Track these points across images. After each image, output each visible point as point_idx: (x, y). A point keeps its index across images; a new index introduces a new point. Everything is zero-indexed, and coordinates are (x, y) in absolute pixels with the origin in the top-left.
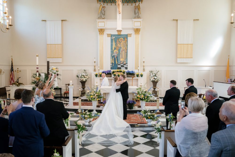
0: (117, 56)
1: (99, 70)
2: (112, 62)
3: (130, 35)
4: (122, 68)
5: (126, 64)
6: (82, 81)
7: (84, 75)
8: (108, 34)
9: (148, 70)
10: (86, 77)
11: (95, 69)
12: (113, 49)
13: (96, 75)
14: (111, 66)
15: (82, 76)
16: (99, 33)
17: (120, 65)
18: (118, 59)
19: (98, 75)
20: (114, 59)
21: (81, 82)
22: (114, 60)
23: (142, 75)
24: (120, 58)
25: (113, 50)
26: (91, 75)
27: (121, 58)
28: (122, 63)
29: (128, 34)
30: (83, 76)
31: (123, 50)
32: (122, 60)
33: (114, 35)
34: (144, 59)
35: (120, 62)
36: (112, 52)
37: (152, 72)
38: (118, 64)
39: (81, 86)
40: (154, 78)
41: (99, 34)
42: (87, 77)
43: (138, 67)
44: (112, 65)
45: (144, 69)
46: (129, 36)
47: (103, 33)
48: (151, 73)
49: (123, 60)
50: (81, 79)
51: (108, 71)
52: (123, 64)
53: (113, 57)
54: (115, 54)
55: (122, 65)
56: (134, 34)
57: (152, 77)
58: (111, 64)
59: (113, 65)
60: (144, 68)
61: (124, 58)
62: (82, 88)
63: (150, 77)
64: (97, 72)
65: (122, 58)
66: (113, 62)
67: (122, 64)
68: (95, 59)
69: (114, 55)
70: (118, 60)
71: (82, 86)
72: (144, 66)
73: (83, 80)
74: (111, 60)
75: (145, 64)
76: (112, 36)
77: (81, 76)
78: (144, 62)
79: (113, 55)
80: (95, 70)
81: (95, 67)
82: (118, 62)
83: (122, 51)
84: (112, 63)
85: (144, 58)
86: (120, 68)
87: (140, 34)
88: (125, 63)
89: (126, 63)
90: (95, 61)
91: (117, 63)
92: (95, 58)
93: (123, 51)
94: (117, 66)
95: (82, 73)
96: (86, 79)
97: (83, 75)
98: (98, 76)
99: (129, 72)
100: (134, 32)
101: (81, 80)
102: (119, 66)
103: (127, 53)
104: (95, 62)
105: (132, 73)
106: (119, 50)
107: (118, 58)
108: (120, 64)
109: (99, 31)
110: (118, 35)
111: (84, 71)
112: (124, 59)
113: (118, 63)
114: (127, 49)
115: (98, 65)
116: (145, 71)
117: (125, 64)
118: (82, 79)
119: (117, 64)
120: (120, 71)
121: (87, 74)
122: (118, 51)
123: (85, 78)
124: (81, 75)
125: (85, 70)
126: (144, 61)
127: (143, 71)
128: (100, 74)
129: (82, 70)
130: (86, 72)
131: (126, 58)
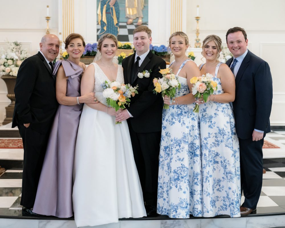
0: (116, 1)
2: (100, 19)
4: (131, 37)
6: (8, 75)
7: (16, 57)
14: (98, 30)
15: (8, 60)
17: (124, 27)
18: (120, 9)
20: (106, 11)
21: (5, 80)
22: (107, 13)
23: (194, 58)
24: (127, 5)
27: (128, 7)
28: (130, 21)
30: (10, 62)
32: (130, 12)
34: (198, 8)
35: (126, 21)
38: (120, 24)
39: (7, 92)
44: (99, 27)
49: (135, 12)
50: (4, 71)
51: (89, 46)
52: (135, 24)
53: (103, 3)
55: (133, 27)
58: (98, 24)
59: (105, 28)
60: (199, 38)
61: (137, 6)
62: (9, 98)
65: (132, 6)
66: (105, 20)
67: (132, 24)
68: (48, 9)
70: (119, 13)
71: (9, 93)
72: (198, 32)
73: (11, 74)
74: (99, 11)
77: (6, 60)
78: (197, 19)
82: (118, 18)
84: (103, 24)
85: (198, 6)
86: (124, 38)
88: (140, 21)
89: (144, 21)
90: (48, 15)
91: (115, 22)
92: (48, 7)
94: (117, 32)
95: (9, 51)
97: (12, 59)
99: (153, 48)
101: (4, 73)
102: (123, 32)
104: (48, 19)
105: (164, 53)
107: (118, 6)
108: (125, 24)
111: (13, 46)
112: (138, 9)
113: (118, 22)
115: (58, 28)
118: (7, 69)
119: (117, 24)
120: (125, 46)
124: (3, 57)
125: (17, 44)
126: (198, 16)
127: (197, 47)
128: (64, 56)
129: (8, 43)
130: (21, 49)
131: (144, 6)
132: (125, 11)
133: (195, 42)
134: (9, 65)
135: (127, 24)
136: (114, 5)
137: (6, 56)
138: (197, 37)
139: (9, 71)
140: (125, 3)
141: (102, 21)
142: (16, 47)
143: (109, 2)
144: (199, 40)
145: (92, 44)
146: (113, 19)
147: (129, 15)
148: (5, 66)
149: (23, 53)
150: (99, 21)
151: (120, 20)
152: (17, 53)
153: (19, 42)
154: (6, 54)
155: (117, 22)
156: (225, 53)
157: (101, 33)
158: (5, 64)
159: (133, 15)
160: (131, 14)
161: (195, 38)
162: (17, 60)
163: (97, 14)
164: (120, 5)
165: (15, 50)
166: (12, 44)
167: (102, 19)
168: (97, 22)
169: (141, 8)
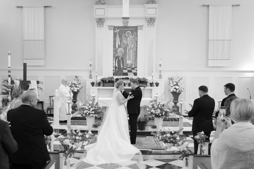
0: (122, 57)
1: (96, 76)
3: (142, 27)
4: (129, 73)
5: (135, 68)
7: (76, 83)
8: (109, 26)
9: (166, 76)
10: (78, 86)
11: (91, 75)
12: (117, 46)
13: (93, 84)
14: (114, 70)
16: (96, 24)
17: (126, 69)
19: (95, 83)
20: (118, 61)
23: (158, 84)
25: (117, 48)
26: (85, 84)
28: (129, 66)
29: (139, 26)
30: (73, 85)
31: (131, 48)
32: (129, 62)
33: (118, 28)
34: (160, 60)
35: (126, 66)
36: (115, 51)
37: (172, 79)
38: (124, 68)
40: (175, 88)
41: (96, 26)
42: (80, 87)
43: (153, 72)
45: (160, 76)
46: (140, 28)
47: (103, 25)
48: (171, 81)
49: (131, 62)
51: (109, 78)
52: (131, 68)
53: (116, 58)
54: (119, 54)
55: (130, 69)
56: (147, 25)
57: (172, 86)
58: (114, 68)
59: (117, 70)
60: (161, 74)
61: (132, 59)
62: (73, 102)
63: (169, 86)
64: (93, 80)
65: (129, 59)
66: (117, 66)
67: (129, 67)
68: (91, 61)
69: (118, 56)
70: (123, 63)
72: (160, 71)
73: (74, 91)
75: (161, 68)
76: (115, 28)
78: (160, 65)
79: (116, 56)
80: (91, 77)
81: (91, 72)
82: (123, 65)
83: (129, 50)
86: (126, 74)
87: (155, 25)
88: (133, 66)
89: (135, 66)
90: (91, 64)
91: (122, 66)
92: (91, 60)
93: (131, 50)
94: (123, 71)
95: (73, 80)
96: (79, 89)
97: (74, 84)
98: (95, 85)
99: (139, 79)
100: (147, 23)
102: (125, 71)
103: (136, 52)
104: (91, 65)
105: (144, 81)
106: (125, 49)
107: (123, 59)
108: (126, 68)
109: (97, 22)
110: (123, 27)
111: (75, 78)
114: (137, 48)
115: (95, 69)
116: (162, 78)
117: (133, 69)
119: (122, 68)
120: (126, 78)
121: (79, 82)
122: (123, 50)
123: (76, 87)
124: (70, 83)
125: (76, 77)
126: (160, 64)
127: (160, 78)
128: (98, 83)
129: (73, 76)
130: (79, 79)
131: (135, 59)
132: (126, 62)
133: (159, 76)
134: (73, 87)
135: (127, 68)
136: (121, 59)
137: (72, 83)
138: (160, 74)
139: (73, 89)
140: (126, 58)
141: (115, 66)
142: (76, 78)
143: (119, 57)
144: (161, 75)
145: (111, 77)
146: (121, 65)
147: (128, 63)
148: (71, 87)
149: (79, 81)
150: (114, 66)
151: (124, 66)
152: (77, 81)
153: (77, 76)
154: (72, 81)
155: (122, 67)
156: (173, 81)
157: (115, 71)
158: (71, 86)
159: (130, 64)
160: (129, 63)
161: (159, 74)
162: (76, 84)
163: (113, 63)
164: (124, 59)
165: (75, 80)
166: (74, 77)
167: (116, 65)
168: (113, 67)
169: (134, 60)
